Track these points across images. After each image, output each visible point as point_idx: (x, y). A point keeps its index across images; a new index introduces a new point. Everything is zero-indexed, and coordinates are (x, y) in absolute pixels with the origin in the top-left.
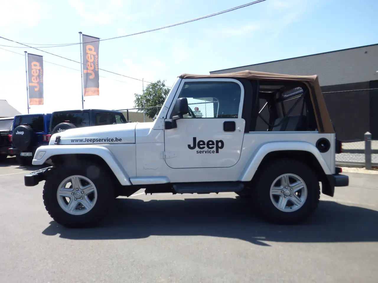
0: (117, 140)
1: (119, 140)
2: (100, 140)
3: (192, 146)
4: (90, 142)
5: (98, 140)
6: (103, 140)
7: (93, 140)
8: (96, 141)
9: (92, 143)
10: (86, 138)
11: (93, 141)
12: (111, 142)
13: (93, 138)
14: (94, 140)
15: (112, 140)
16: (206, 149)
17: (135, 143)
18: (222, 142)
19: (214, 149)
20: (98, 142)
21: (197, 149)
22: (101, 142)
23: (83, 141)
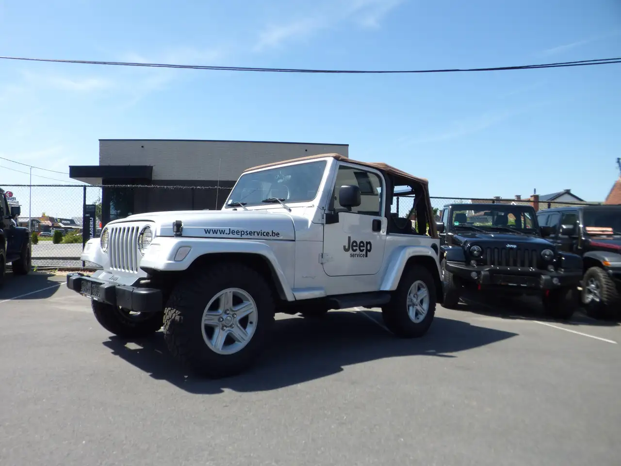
0: (274, 234)
1: (277, 235)
2: (251, 233)
3: (347, 248)
4: (236, 236)
5: (248, 232)
6: (256, 234)
7: (241, 232)
8: (245, 233)
9: (239, 236)
10: (230, 229)
11: (241, 234)
12: (266, 237)
13: (240, 229)
14: (243, 233)
15: (268, 234)
16: (358, 252)
17: (294, 241)
18: (369, 243)
19: (364, 252)
20: (249, 236)
21: (351, 251)
22: (252, 237)
23: (226, 232)
